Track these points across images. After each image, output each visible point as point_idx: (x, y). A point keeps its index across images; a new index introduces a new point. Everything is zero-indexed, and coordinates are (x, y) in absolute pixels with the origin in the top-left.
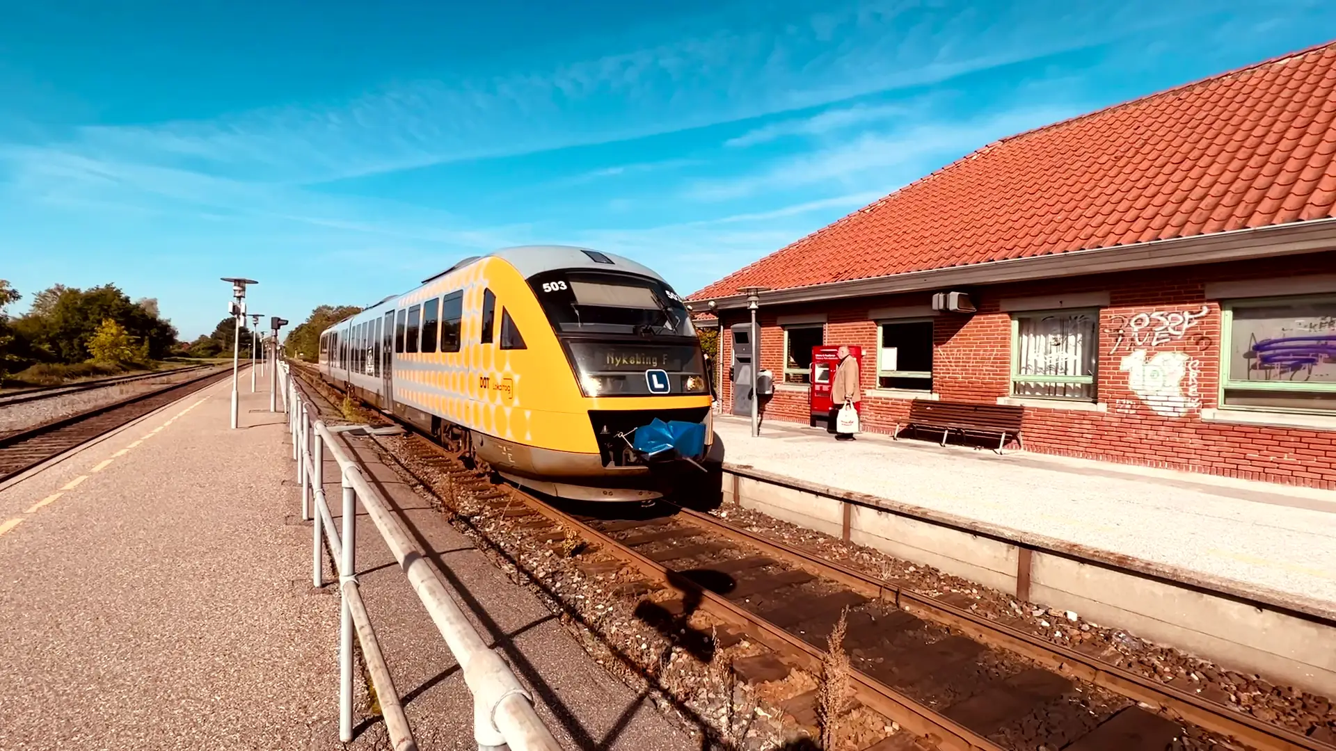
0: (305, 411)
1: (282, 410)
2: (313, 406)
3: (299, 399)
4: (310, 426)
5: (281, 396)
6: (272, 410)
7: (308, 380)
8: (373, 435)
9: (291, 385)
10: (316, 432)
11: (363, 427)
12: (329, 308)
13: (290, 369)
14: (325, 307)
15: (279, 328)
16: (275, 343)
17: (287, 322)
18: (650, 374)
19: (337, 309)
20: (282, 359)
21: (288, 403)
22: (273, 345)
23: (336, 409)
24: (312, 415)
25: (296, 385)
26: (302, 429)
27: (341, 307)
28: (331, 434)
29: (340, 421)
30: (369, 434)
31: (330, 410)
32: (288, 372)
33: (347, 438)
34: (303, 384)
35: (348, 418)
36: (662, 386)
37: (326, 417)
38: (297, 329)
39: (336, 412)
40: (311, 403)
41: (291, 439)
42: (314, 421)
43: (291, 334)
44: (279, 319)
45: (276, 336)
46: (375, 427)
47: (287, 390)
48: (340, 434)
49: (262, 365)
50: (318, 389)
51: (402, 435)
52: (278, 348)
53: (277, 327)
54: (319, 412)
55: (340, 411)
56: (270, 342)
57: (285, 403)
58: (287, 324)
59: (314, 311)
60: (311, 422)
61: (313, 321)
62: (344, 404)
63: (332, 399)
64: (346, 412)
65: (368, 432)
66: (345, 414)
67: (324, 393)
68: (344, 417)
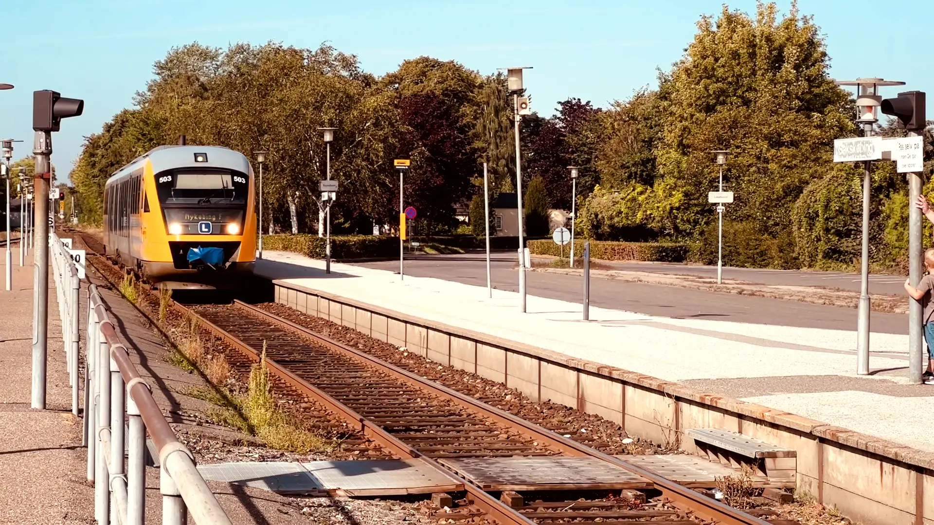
0: (132, 408)
1: (62, 401)
2: (158, 393)
3: (114, 366)
4: (148, 460)
5: (62, 353)
6: (36, 403)
7: (143, 305)
8: (341, 497)
9: (93, 317)
10: (166, 486)
11: (309, 466)
12: (205, 55)
13: (90, 263)
14: (193, 51)
15: (56, 127)
16: (47, 178)
17: (81, 104)
18: (201, 224)
19: (230, 57)
20: (67, 231)
21: (84, 379)
22: (41, 183)
23: (228, 403)
24: (156, 424)
25: (106, 319)
26: (124, 471)
27: (241, 49)
28: (212, 489)
29: (237, 443)
30: (329, 494)
31: (209, 406)
32: (82, 274)
33: (260, 505)
34: (126, 313)
35: (265, 433)
36: (207, 230)
37: (194, 428)
38: (108, 128)
39: (228, 413)
40: (151, 381)
41: (91, 502)
42: (161, 444)
43: (93, 146)
44: (56, 97)
45: (47, 154)
46: (349, 469)
47: (81, 338)
48: (239, 489)
49: (7, 250)
50: (171, 331)
51: (436, 503)
52: (55, 195)
53: (48, 124)
54: (176, 415)
55: (238, 409)
56: (30, 177)
57: (73, 380)
58: (79, 112)
59: (161, 67)
60: (150, 443)
61: (158, 101)
62: (252, 385)
63: (216, 368)
64: (257, 414)
65: (328, 486)
66: (254, 422)
67: (191, 347)
68: (252, 430)
